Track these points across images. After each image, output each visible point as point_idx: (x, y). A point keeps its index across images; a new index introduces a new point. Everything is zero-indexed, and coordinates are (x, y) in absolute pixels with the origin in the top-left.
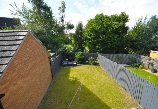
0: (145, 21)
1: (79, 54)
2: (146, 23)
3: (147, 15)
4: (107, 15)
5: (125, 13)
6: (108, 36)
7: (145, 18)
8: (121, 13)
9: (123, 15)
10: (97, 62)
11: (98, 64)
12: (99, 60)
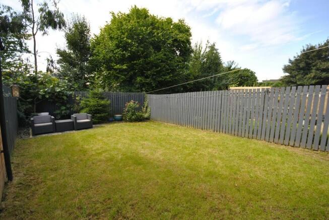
8: (178, 21)
10: (146, 115)
11: (147, 119)
12: (149, 110)
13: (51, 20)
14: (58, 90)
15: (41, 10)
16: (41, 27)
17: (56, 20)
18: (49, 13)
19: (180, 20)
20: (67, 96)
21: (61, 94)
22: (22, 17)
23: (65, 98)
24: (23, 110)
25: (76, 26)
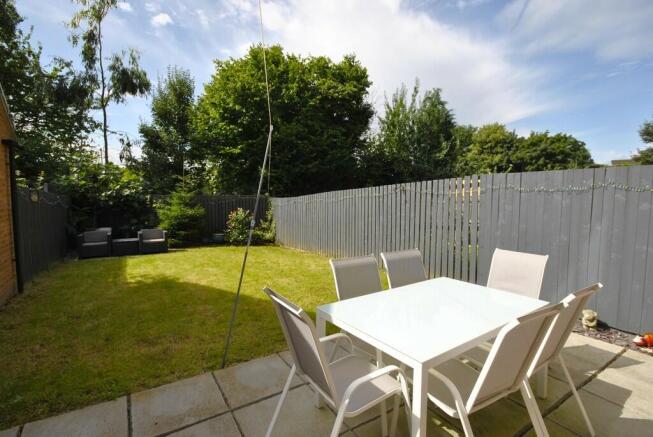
0: (414, 100)
1: (180, 198)
2: (418, 106)
3: (417, 81)
4: (297, 56)
5: (356, 60)
6: (306, 126)
7: (412, 91)
8: (343, 59)
9: (351, 66)
10: (268, 235)
11: (271, 242)
12: (273, 225)
13: (129, 82)
14: (127, 192)
15: (113, 68)
16: (114, 93)
17: (135, 81)
18: (124, 72)
19: (346, 58)
20: (139, 202)
21: (130, 199)
22: (85, 80)
23: (136, 205)
24: (75, 224)
25: (172, 86)
